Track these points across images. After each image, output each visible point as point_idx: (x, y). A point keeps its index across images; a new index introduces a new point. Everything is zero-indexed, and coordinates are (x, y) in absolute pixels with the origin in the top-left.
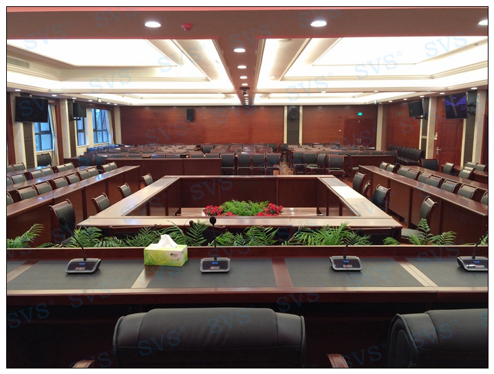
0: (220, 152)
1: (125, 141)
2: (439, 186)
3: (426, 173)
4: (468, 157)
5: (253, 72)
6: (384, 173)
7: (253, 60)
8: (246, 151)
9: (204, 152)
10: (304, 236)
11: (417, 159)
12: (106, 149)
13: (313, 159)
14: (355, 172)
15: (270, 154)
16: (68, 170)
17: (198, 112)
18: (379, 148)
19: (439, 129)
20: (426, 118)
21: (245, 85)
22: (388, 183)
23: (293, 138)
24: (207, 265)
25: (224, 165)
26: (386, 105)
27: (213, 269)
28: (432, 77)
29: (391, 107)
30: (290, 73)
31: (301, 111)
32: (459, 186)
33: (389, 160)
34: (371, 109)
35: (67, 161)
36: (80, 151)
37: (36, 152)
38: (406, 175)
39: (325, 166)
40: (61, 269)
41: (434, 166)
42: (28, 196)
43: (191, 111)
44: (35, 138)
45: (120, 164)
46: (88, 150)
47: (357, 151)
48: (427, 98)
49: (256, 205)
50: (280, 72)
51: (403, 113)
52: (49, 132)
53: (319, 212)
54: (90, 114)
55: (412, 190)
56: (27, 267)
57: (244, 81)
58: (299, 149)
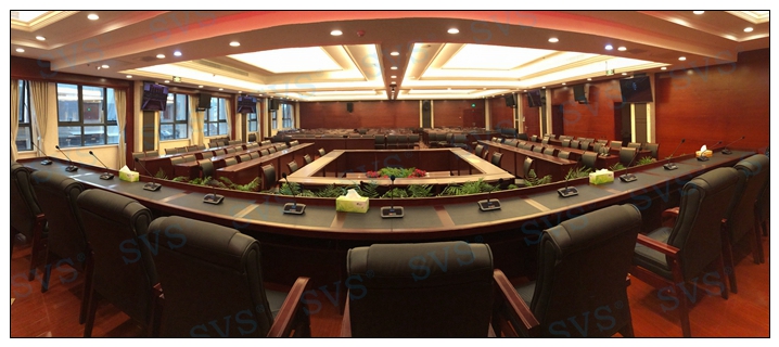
0: (373, 134)
1: (302, 127)
2: (532, 150)
3: (523, 143)
4: (545, 132)
5: (400, 73)
6: (494, 144)
7: (402, 62)
8: (392, 133)
9: (361, 133)
10: (453, 190)
11: (514, 134)
12: (290, 132)
13: (443, 138)
14: (476, 145)
15: (411, 134)
16: (267, 144)
17: (356, 106)
18: (488, 128)
19: (525, 114)
20: (517, 107)
21: (394, 83)
22: (500, 150)
23: (427, 123)
24: (386, 212)
25: (376, 143)
26: (491, 99)
27: (391, 215)
28: (519, 80)
29: (493, 100)
30: (426, 74)
31: (432, 103)
32: (544, 149)
33: (497, 136)
34: (481, 101)
35: (266, 139)
36: (274, 133)
37: (248, 133)
38: (510, 144)
39: (452, 142)
40: (280, 210)
41: (525, 137)
42: (247, 160)
43: (350, 105)
44: (248, 123)
45: (301, 142)
46: (279, 132)
47: (474, 131)
48: (516, 94)
49: (406, 170)
50: (418, 74)
51: (503, 104)
52: (256, 120)
53: (452, 174)
54: (281, 107)
55: (515, 153)
56: (256, 206)
57: (393, 80)
58: (432, 131)
